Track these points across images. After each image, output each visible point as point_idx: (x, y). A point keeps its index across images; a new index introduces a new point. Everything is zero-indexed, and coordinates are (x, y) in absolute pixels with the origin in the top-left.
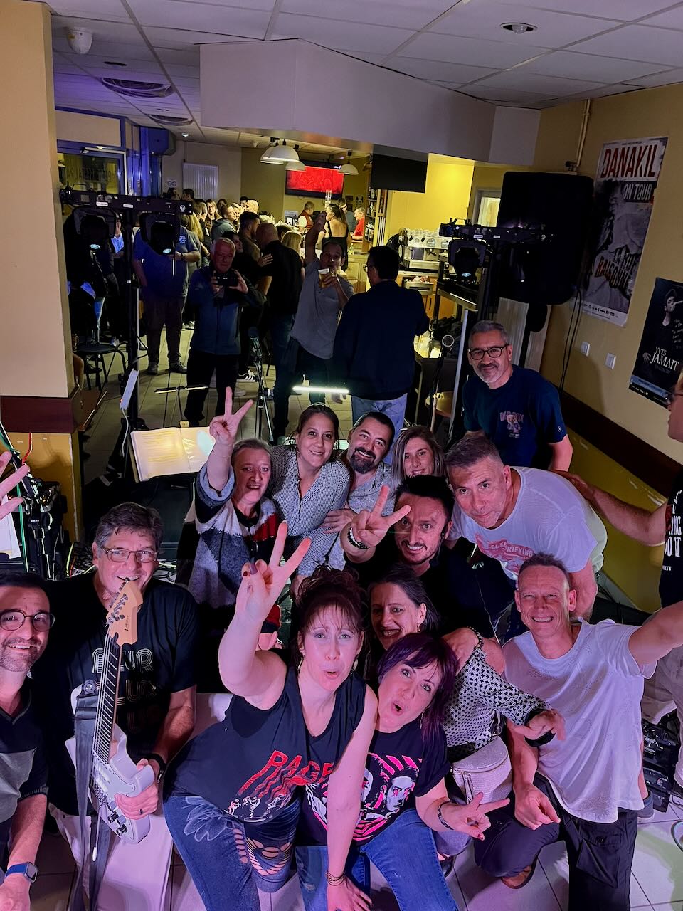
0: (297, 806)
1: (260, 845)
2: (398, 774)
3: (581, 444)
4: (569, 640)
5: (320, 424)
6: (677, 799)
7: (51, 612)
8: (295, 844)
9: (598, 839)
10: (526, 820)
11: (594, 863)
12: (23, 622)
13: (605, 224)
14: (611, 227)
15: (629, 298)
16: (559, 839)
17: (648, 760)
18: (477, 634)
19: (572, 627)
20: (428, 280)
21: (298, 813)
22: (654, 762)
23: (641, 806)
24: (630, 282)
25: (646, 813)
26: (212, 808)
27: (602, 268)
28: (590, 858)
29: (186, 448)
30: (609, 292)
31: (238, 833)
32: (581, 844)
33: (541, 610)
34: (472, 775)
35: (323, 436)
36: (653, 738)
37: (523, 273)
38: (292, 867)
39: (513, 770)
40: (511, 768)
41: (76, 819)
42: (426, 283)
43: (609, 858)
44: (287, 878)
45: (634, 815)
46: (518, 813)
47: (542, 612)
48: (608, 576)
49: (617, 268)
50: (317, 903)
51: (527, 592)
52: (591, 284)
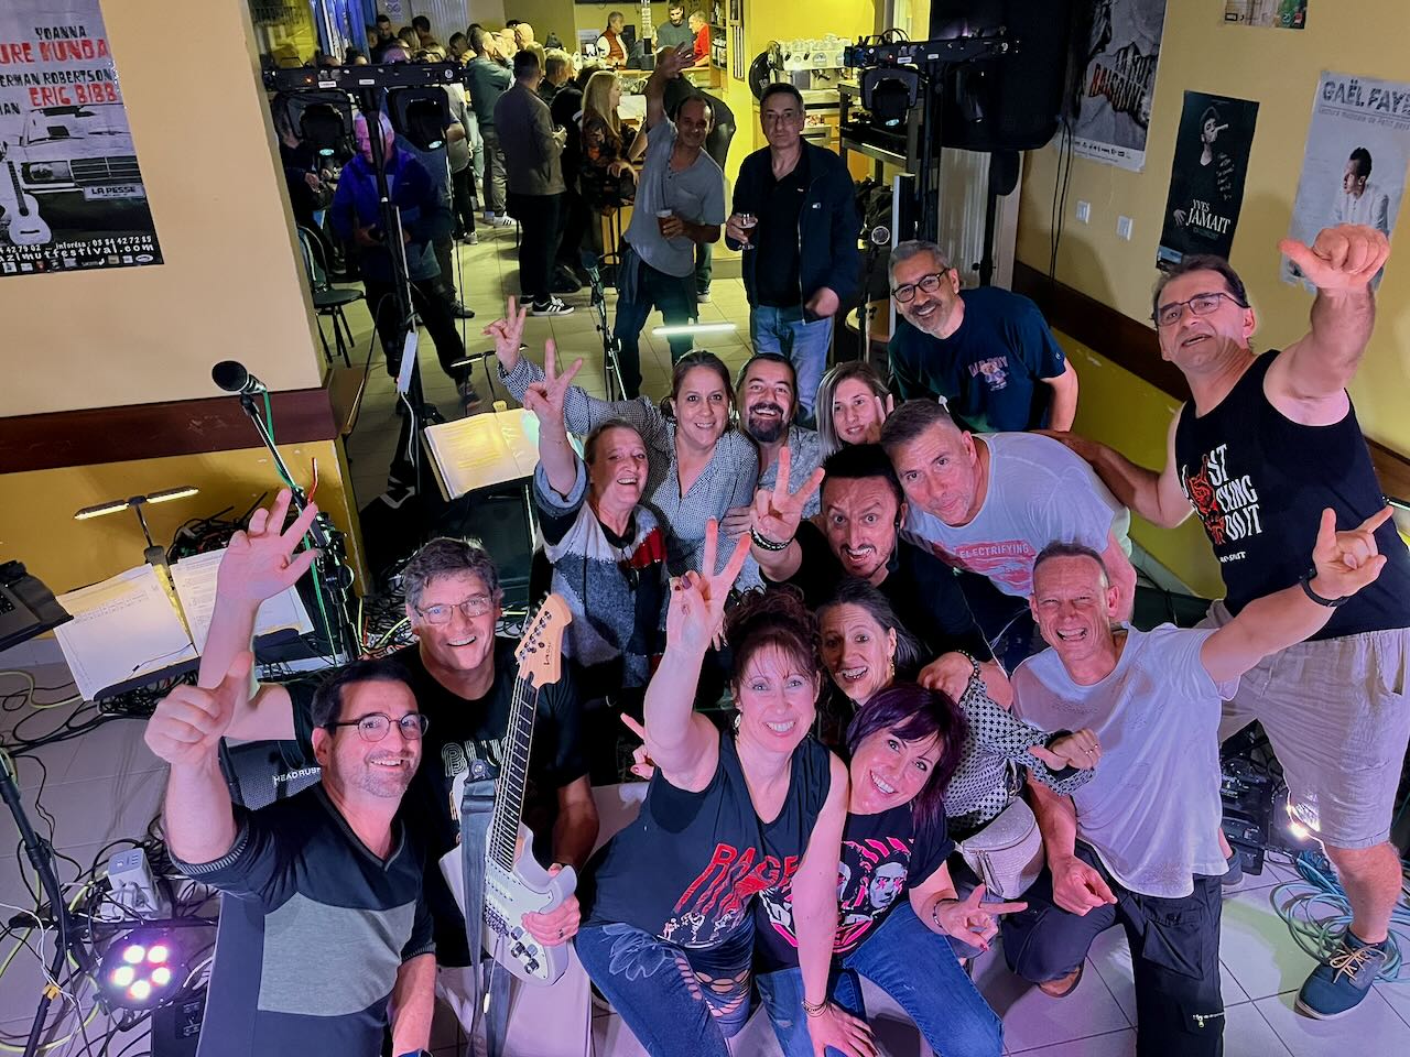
0: (750, 922)
1: (708, 979)
2: (883, 861)
3: (1090, 359)
4: (1111, 658)
5: (703, 381)
6: (1274, 856)
7: (420, 712)
8: (754, 971)
9: (1169, 917)
10: (1070, 904)
11: (1168, 952)
12: (388, 730)
13: (1098, 10)
14: (1108, 15)
15: (1145, 127)
16: (1115, 923)
17: (1230, 806)
18: (970, 659)
19: (1114, 636)
20: (822, 121)
21: (753, 930)
22: (1237, 807)
23: (1225, 869)
24: (1145, 100)
25: (1231, 878)
26: (641, 935)
27: (1099, 83)
28: (1161, 944)
29: (508, 441)
30: (1112, 119)
31: (682, 964)
32: (1145, 927)
33: (1068, 619)
34: (990, 854)
35: (708, 399)
36: (1233, 774)
37: (978, 109)
38: (754, 999)
39: (1044, 841)
40: (1041, 839)
41: (468, 970)
42: (819, 125)
43: (1187, 942)
44: (750, 1013)
45: (1216, 882)
46: (1058, 897)
47: (1071, 623)
48: (1146, 552)
49: (1122, 80)
50: (796, 1041)
51: (1048, 596)
52: (1082, 107)
